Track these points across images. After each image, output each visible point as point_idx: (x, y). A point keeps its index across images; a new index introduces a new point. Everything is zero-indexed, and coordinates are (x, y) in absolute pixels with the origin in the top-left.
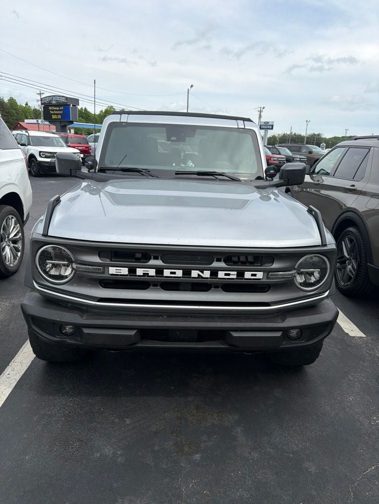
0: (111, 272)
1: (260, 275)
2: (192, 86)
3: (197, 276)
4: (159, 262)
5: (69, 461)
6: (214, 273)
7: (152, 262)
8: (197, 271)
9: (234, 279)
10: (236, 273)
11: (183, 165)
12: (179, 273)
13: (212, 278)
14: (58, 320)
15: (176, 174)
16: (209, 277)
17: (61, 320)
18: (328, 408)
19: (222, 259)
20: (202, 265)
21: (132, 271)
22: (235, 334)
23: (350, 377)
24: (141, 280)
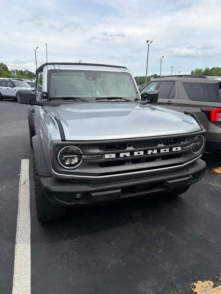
0: (106, 158)
1: (179, 149)
2: (37, 48)
3: (151, 153)
4: (131, 148)
5: (96, 274)
6: (159, 151)
7: (128, 149)
8: (151, 151)
9: (167, 152)
10: (169, 149)
11: (94, 94)
12: (142, 153)
13: (158, 153)
14: (75, 191)
15: (96, 99)
16: (156, 153)
17: (77, 191)
18: (201, 212)
19: (162, 143)
20: (153, 147)
21: (118, 155)
22: (170, 182)
23: (200, 196)
24: (123, 159)
